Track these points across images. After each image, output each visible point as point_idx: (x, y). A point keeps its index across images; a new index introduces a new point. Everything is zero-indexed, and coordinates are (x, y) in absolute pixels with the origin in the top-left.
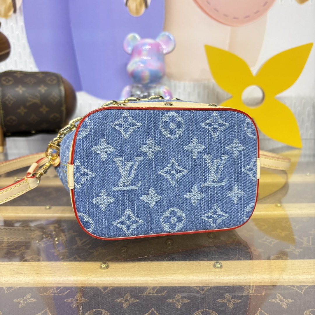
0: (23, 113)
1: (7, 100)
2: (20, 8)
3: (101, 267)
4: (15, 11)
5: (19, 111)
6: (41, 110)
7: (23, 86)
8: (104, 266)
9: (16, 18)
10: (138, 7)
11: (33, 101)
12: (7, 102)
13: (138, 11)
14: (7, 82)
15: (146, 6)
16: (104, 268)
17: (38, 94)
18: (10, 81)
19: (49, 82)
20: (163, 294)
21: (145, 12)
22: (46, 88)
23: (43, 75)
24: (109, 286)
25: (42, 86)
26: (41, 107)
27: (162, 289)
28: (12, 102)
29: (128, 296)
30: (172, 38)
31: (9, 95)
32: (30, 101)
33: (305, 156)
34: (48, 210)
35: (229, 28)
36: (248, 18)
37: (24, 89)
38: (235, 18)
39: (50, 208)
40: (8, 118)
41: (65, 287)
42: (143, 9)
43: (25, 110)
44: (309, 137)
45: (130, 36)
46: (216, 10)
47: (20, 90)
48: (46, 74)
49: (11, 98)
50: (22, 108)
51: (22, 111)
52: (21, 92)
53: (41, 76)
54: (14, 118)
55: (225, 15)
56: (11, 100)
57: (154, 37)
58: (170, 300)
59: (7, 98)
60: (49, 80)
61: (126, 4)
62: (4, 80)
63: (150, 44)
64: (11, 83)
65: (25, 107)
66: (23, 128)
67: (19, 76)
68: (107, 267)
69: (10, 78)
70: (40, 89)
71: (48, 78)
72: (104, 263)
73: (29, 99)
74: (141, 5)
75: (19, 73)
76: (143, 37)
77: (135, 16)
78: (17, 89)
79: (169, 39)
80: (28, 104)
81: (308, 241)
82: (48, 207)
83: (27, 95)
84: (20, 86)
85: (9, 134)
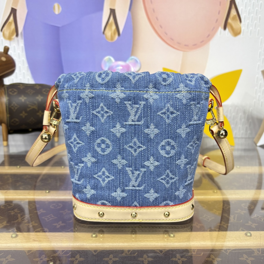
0: (24, 117)
1: (12, 107)
2: (21, 33)
3: (92, 236)
4: (17, 35)
5: (21, 115)
6: (38, 114)
7: (25, 96)
8: (94, 235)
9: (18, 41)
10: (113, 34)
11: (32, 107)
12: (13, 108)
13: (112, 38)
14: (13, 93)
15: (119, 34)
16: (94, 237)
17: (36, 102)
18: (15, 92)
19: (45, 93)
20: (135, 255)
21: (118, 39)
22: (42, 98)
23: (40, 87)
24: (98, 249)
25: (39, 96)
26: (38, 112)
27: (134, 251)
28: (16, 108)
29: (111, 256)
30: (138, 61)
31: (14, 103)
32: (30, 107)
33: (238, 150)
34: (48, 194)
35: (181, 53)
36: (196, 46)
37: (25, 98)
38: (186, 45)
39: (49, 192)
40: (13, 120)
41: (67, 251)
42: (116, 36)
43: (26, 114)
44: (241, 136)
45: (107, 58)
46: (172, 39)
47: (23, 99)
48: (42, 86)
49: (16, 105)
50: (24, 112)
51: (23, 115)
52: (23, 100)
53: (38, 88)
54: (17, 120)
55: (179, 43)
56: (16, 106)
57: (125, 60)
58: (140, 259)
59: (12, 105)
60: (44, 91)
61: (104, 33)
62: (10, 91)
63: (122, 66)
64: (15, 93)
65: (26, 112)
66: (24, 127)
67: (22, 88)
68: (96, 236)
69: (15, 90)
70: (37, 98)
71: (44, 90)
72: (94, 234)
73: (29, 106)
74: (115, 34)
75: (21, 85)
76: (117, 60)
77: (110, 41)
78: (20, 98)
79: (136, 62)
80: (28, 110)
81: (234, 218)
82: (47, 191)
83: (28, 103)
84: (23, 96)
85: (11, 132)
